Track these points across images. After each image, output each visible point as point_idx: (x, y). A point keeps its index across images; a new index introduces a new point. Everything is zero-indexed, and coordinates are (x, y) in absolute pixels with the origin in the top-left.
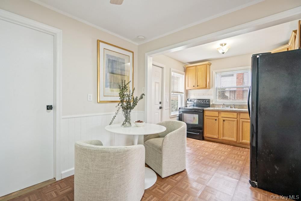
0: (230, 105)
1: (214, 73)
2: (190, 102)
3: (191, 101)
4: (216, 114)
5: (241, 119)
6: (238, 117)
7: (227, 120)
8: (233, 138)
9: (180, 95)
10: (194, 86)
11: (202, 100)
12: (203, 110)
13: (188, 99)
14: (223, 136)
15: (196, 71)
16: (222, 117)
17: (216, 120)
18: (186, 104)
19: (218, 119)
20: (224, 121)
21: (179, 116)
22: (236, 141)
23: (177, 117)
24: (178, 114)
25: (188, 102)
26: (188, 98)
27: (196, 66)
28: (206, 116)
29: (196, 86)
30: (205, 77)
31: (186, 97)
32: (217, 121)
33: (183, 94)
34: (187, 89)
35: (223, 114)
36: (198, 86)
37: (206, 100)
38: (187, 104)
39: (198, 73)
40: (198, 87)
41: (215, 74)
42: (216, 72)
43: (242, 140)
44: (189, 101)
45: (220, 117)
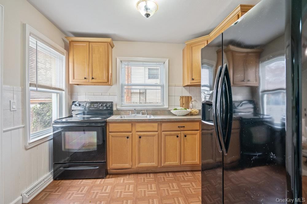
0: (142, 110)
1: (118, 60)
2: (79, 108)
3: (80, 105)
4: (128, 127)
5: (163, 131)
6: (159, 130)
7: (144, 136)
8: (153, 162)
9: (57, 93)
10: (85, 78)
11: (100, 102)
12: (106, 122)
13: (74, 102)
14: (139, 163)
15: (90, 52)
16: (137, 132)
17: (128, 138)
18: (70, 111)
19: (131, 135)
20: (140, 137)
21: (54, 139)
22: (157, 165)
23: (48, 143)
24: (52, 134)
25: (74, 107)
26: (74, 100)
27: (89, 42)
28: (110, 132)
29: (90, 78)
30: (106, 63)
31: (70, 98)
32: (130, 140)
33: (64, 92)
34: (71, 83)
35: (139, 127)
36: (93, 78)
37: (107, 103)
38: (73, 110)
39: (94, 55)
40: (94, 80)
41: (120, 62)
42: (121, 60)
43: (165, 162)
44: (76, 105)
45: (134, 132)
